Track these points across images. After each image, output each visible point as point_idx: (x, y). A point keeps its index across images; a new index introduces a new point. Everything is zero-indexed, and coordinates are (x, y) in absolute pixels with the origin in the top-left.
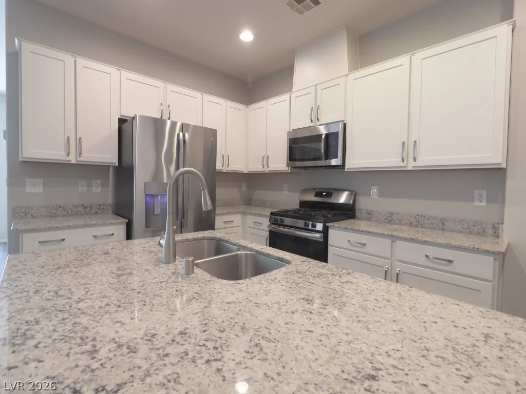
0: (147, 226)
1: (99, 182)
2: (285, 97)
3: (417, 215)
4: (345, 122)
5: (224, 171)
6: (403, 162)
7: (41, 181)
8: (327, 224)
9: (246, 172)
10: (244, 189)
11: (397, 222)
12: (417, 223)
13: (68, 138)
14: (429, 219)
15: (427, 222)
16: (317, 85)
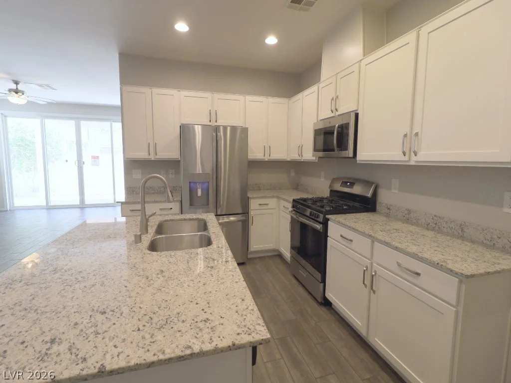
0: (191, 205)
1: (173, 171)
2: (314, 88)
3: (435, 216)
4: (357, 112)
5: (266, 160)
6: (405, 156)
7: (140, 171)
8: (327, 216)
9: (289, 160)
10: (293, 174)
11: (414, 221)
12: (434, 226)
13: (149, 144)
14: (447, 222)
15: (445, 225)
16: (337, 74)
